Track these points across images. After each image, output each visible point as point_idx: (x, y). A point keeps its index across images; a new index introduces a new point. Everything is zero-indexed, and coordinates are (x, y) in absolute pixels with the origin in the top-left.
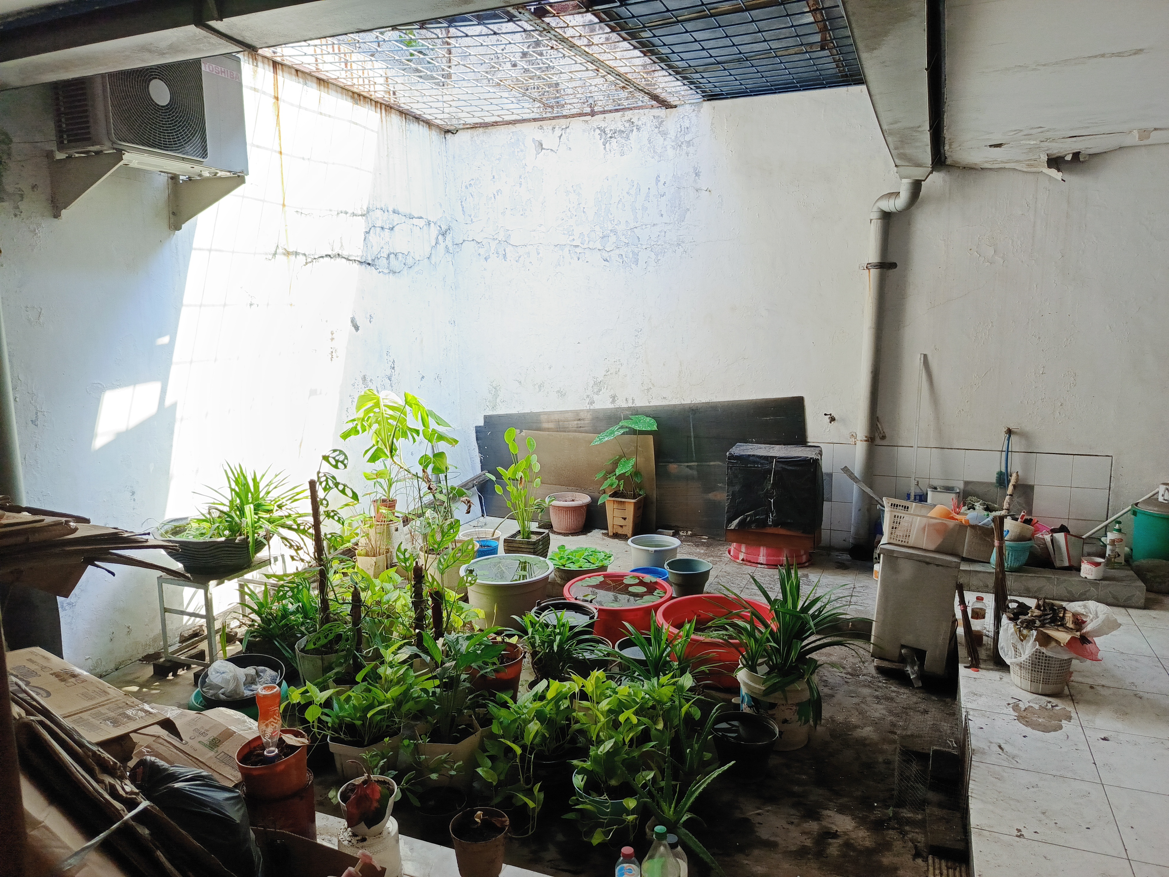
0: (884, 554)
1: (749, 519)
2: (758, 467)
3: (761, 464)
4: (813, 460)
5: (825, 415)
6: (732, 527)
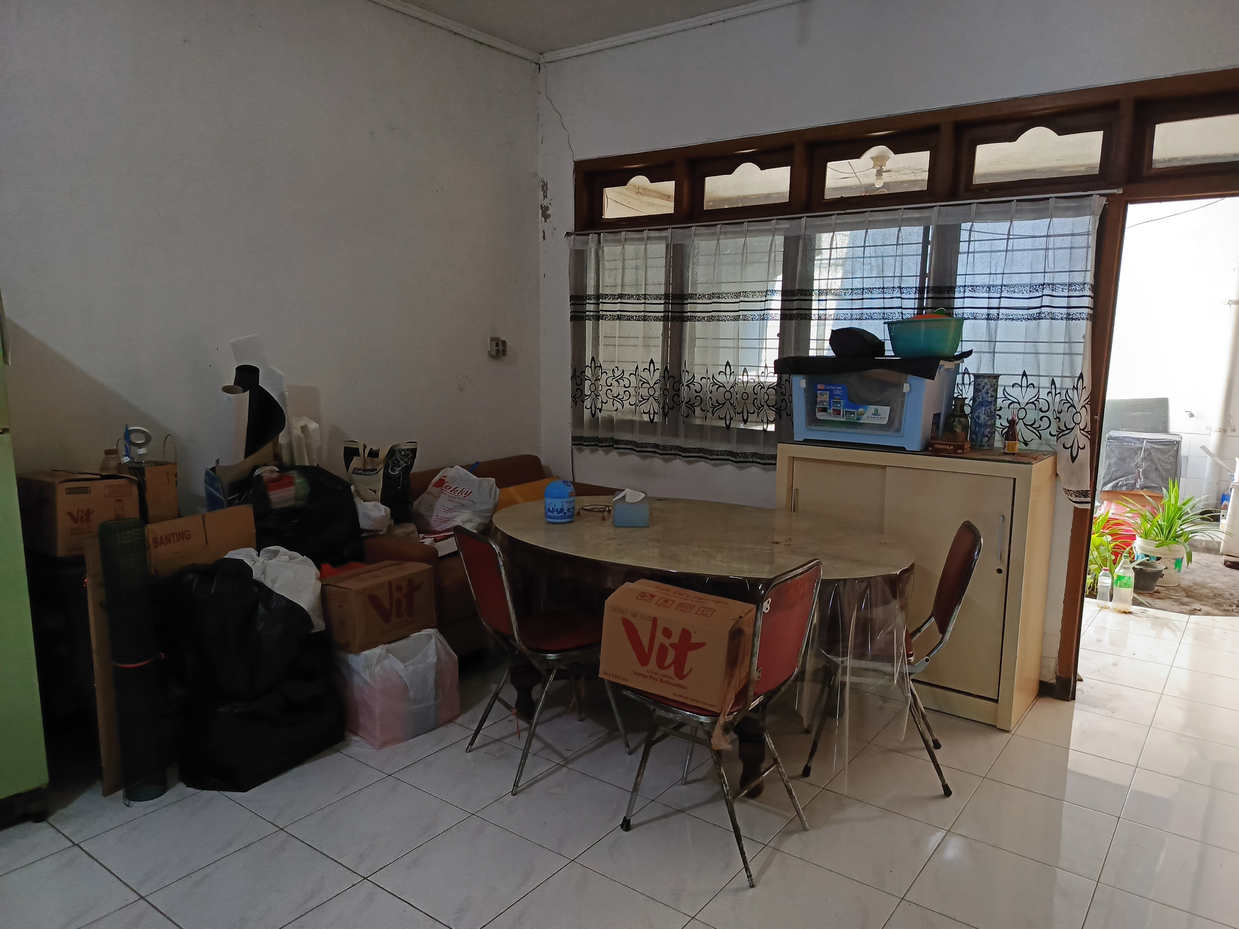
0: (1235, 488)
1: (1120, 484)
2: (1131, 445)
3: (1135, 443)
4: (1177, 442)
5: (1187, 412)
6: (1107, 489)
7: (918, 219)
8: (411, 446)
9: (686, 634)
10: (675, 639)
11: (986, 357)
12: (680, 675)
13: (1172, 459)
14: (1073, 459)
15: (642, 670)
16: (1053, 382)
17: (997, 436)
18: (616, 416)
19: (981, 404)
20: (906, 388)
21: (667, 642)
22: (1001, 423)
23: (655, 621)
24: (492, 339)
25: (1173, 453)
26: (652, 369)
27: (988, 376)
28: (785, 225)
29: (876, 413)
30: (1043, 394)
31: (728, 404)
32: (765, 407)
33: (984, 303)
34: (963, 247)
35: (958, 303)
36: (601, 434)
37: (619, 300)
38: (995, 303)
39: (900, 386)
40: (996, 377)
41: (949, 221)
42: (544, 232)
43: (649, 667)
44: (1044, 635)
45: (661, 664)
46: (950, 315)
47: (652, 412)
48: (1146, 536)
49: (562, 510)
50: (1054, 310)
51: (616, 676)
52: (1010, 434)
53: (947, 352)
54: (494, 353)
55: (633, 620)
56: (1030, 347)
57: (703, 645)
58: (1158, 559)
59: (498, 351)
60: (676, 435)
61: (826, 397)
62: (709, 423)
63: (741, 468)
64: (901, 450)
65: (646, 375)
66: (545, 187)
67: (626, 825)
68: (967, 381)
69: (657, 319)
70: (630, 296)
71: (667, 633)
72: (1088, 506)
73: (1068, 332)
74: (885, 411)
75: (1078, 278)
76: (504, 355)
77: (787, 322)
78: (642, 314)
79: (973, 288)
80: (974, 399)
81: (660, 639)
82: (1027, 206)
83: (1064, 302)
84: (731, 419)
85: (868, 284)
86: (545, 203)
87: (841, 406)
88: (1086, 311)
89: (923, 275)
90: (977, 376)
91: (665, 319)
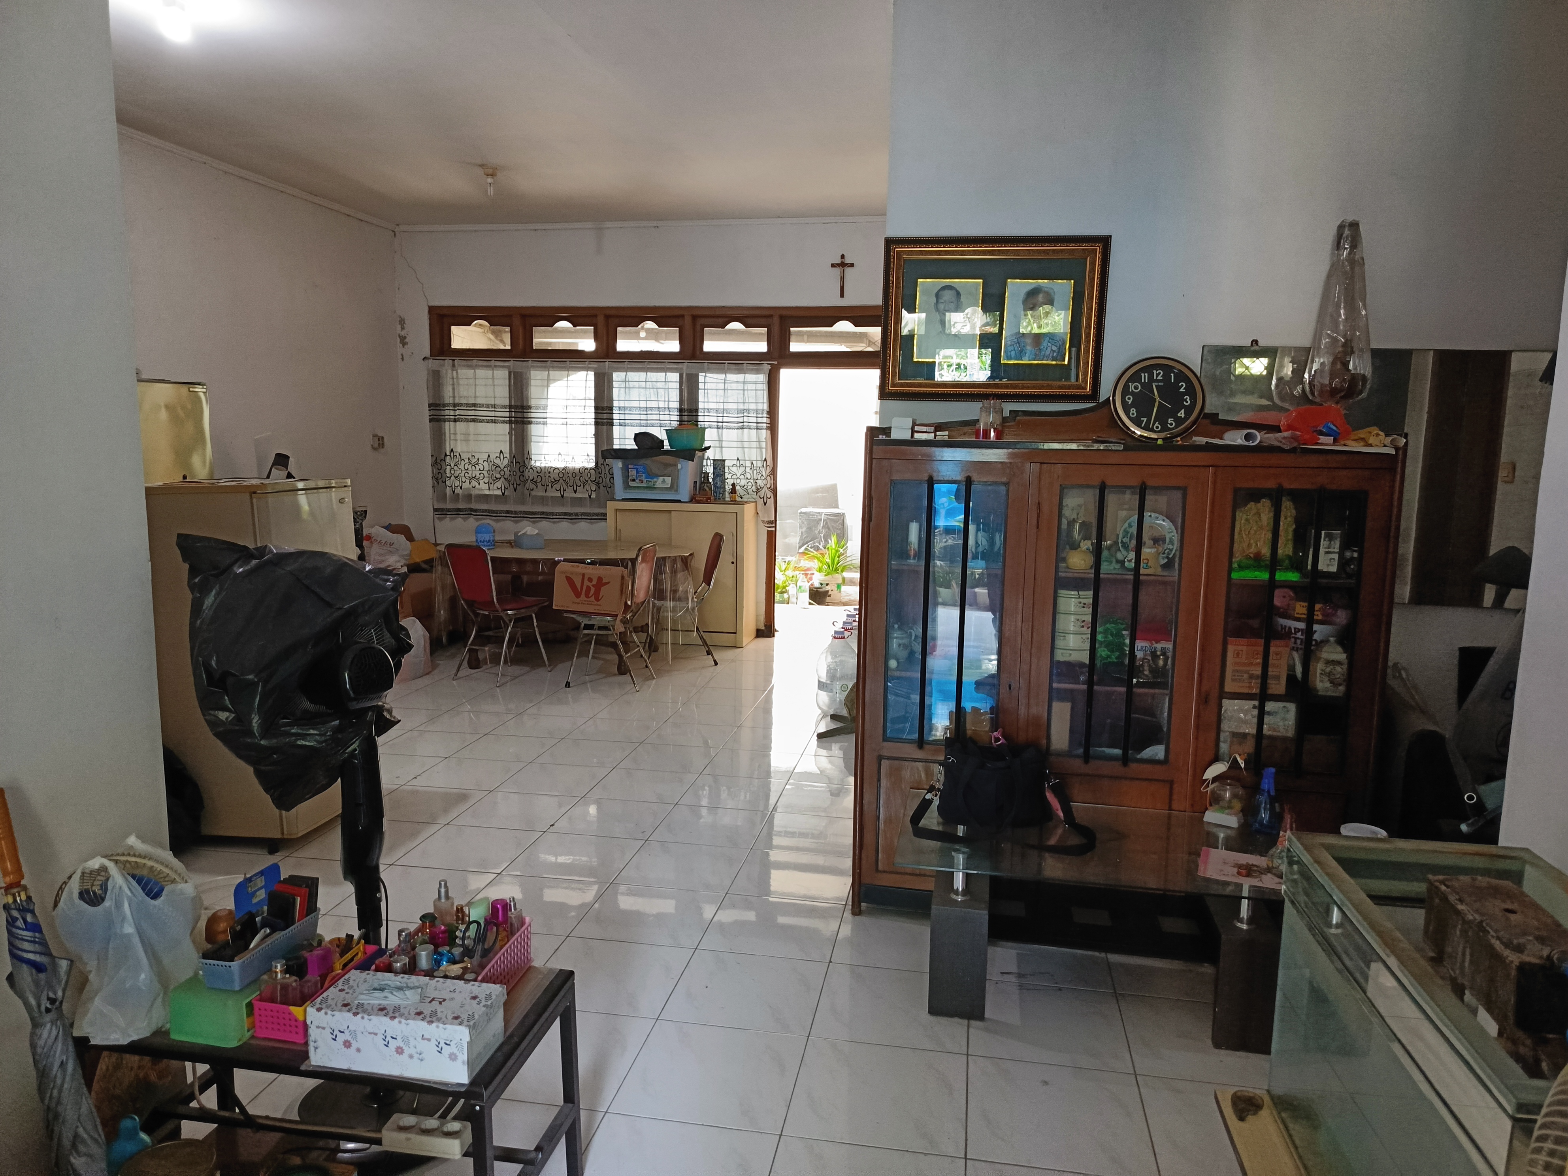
2: (815, 518)
3: (817, 516)
4: (843, 515)
6: (801, 551)
7: (676, 369)
8: (364, 509)
9: (600, 579)
10: (594, 582)
11: (718, 450)
12: (597, 599)
13: (841, 526)
14: (765, 504)
15: (578, 600)
16: (752, 463)
17: (727, 494)
18: (474, 492)
19: (718, 476)
20: (679, 466)
21: (590, 584)
22: (728, 487)
23: (583, 575)
24: (374, 436)
25: (841, 521)
26: (502, 458)
27: (720, 460)
28: (595, 365)
29: (664, 481)
30: (748, 470)
31: (561, 481)
32: (589, 482)
33: (715, 419)
34: (701, 386)
35: (700, 419)
36: (461, 506)
37: (473, 408)
38: (720, 419)
39: (676, 465)
40: (724, 461)
41: (694, 372)
42: (402, 355)
43: (581, 599)
44: (757, 603)
45: (587, 596)
46: (697, 425)
47: (503, 488)
48: (820, 571)
49: (489, 541)
50: (750, 424)
51: (563, 606)
52: (733, 491)
53: (698, 447)
54: (376, 445)
55: (570, 576)
56: (739, 444)
57: (608, 583)
58: (827, 584)
59: (379, 444)
60: (523, 503)
61: (634, 472)
62: (548, 494)
63: (573, 523)
64: (679, 501)
65: (497, 461)
66: (402, 322)
67: (568, 685)
68: (709, 464)
69: (504, 422)
70: (482, 405)
71: (590, 580)
72: (774, 529)
73: (758, 436)
74: (668, 480)
75: (760, 407)
76: (383, 447)
77: (600, 427)
78: (493, 418)
79: (709, 410)
80: (714, 473)
81: (586, 583)
82: (733, 366)
83: (754, 420)
84: (564, 490)
85: (650, 404)
86: (403, 333)
87: (643, 478)
88: (765, 425)
89: (681, 401)
90: (714, 460)
91: (510, 422)
